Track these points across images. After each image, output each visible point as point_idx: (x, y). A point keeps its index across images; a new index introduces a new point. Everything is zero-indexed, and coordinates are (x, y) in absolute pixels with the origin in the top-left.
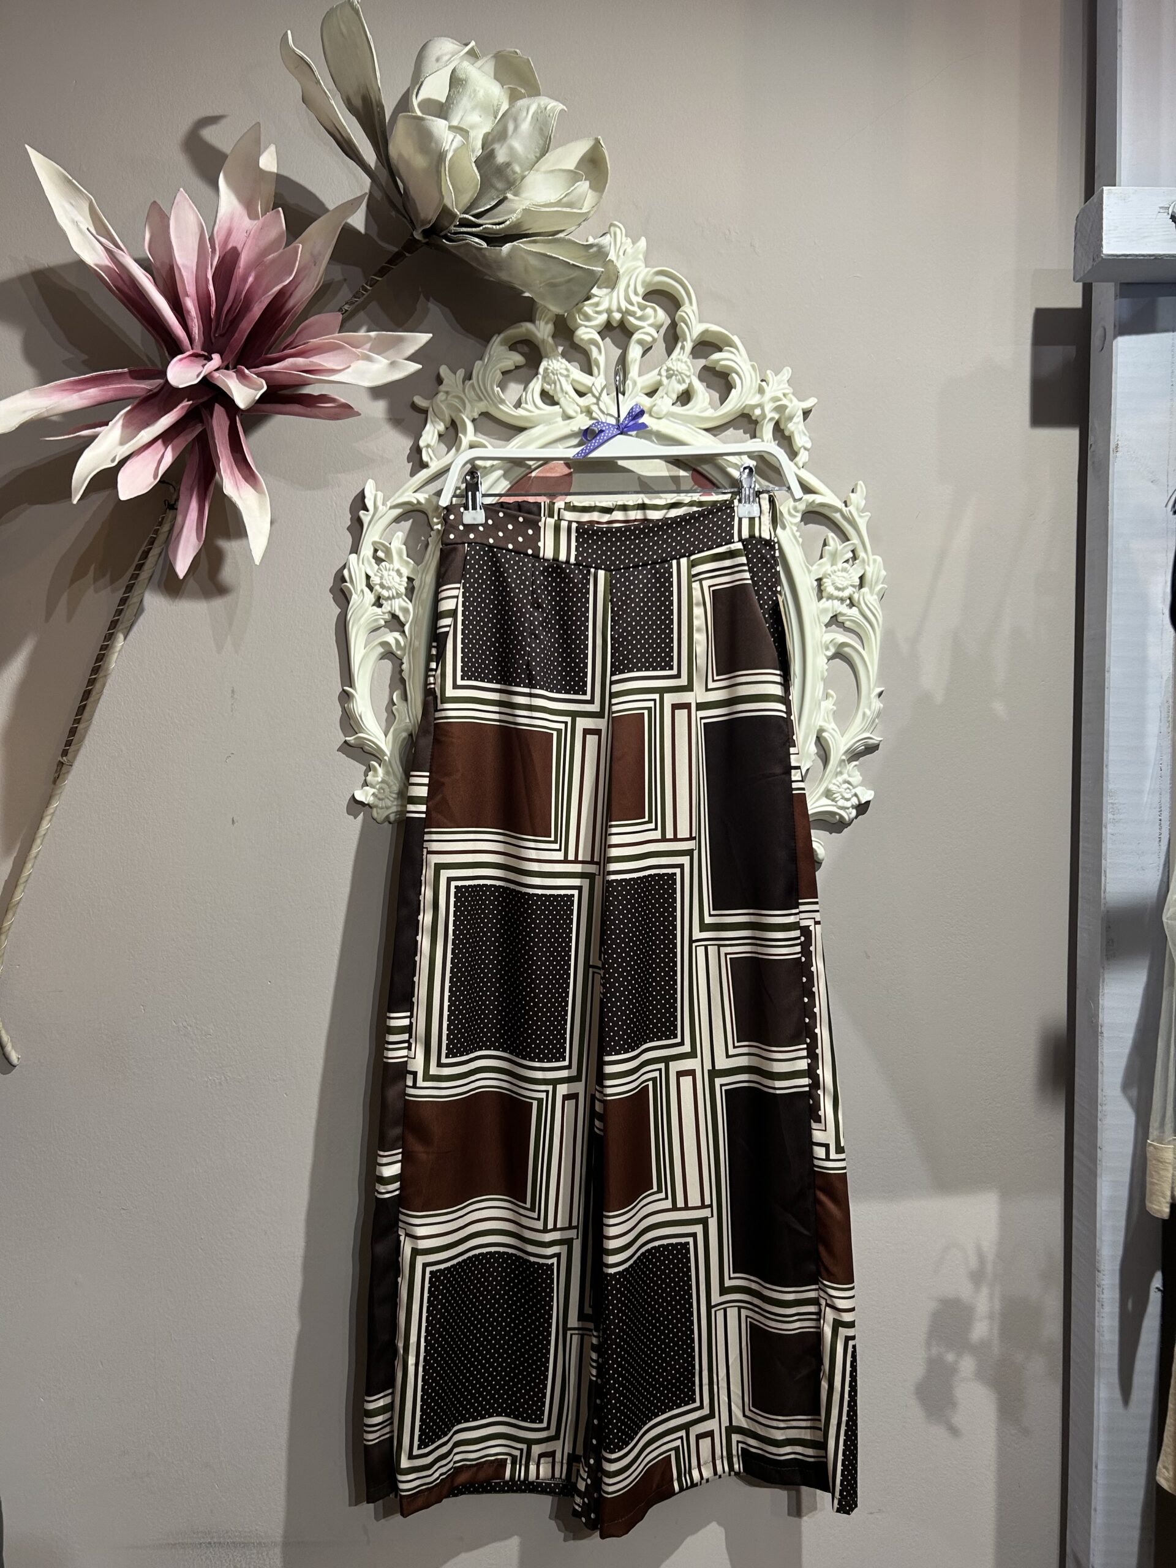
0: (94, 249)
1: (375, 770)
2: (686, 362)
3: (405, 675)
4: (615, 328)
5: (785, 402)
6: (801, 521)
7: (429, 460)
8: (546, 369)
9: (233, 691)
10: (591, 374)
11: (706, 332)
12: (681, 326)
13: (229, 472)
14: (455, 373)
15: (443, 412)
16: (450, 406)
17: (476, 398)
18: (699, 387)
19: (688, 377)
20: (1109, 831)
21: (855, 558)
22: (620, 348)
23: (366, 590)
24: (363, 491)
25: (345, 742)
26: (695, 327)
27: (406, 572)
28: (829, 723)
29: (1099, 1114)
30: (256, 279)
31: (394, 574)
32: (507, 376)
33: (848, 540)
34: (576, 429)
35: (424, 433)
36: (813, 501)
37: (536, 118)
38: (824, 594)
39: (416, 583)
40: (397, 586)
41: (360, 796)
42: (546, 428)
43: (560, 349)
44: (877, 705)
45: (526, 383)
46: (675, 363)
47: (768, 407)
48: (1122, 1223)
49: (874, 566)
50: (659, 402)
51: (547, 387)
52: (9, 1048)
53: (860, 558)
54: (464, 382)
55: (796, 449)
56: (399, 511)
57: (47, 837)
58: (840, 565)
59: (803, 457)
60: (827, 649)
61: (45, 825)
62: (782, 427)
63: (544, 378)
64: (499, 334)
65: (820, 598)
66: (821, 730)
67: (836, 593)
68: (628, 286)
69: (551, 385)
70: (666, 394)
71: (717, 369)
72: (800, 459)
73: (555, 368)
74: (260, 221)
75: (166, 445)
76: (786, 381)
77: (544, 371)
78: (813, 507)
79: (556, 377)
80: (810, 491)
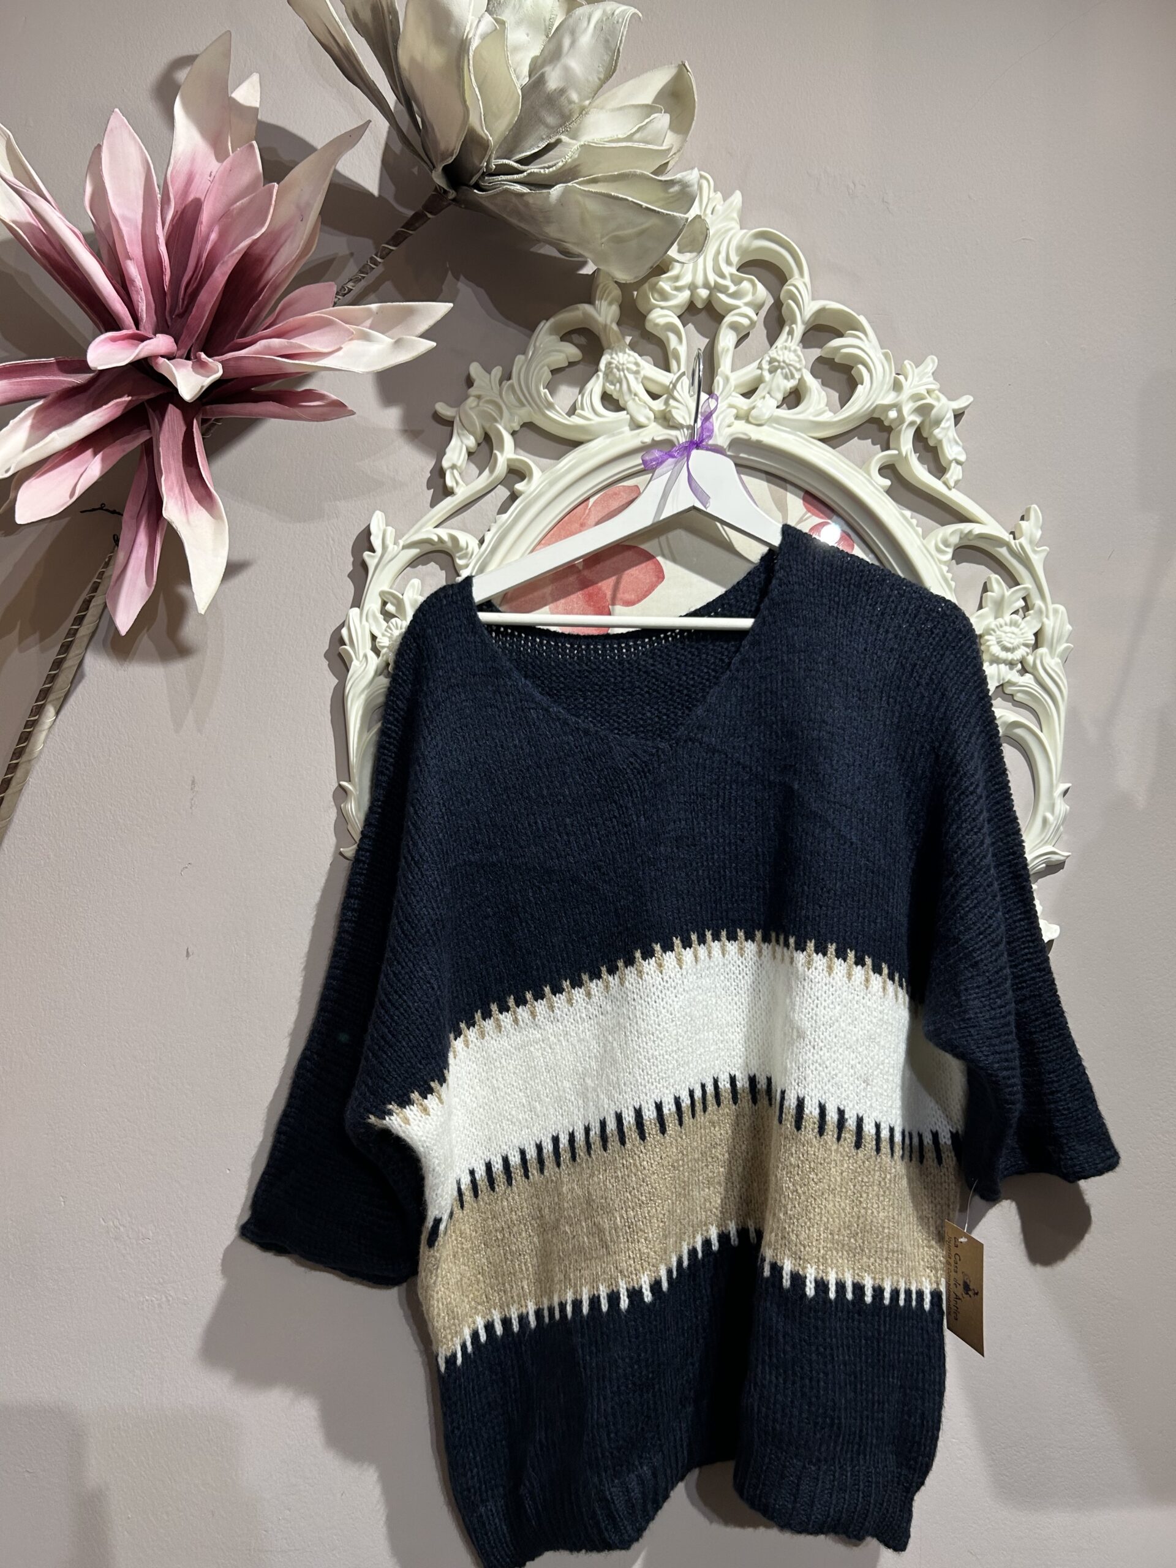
0: (12, 202)
2: (795, 351)
4: (702, 309)
5: (929, 400)
6: (953, 558)
7: (455, 485)
8: (609, 364)
9: (193, 782)
10: (668, 369)
11: (821, 311)
12: (789, 305)
13: (177, 491)
14: (489, 372)
15: (473, 424)
16: (483, 414)
17: (515, 402)
18: (812, 383)
19: (798, 370)
21: (1027, 608)
22: (707, 337)
23: (371, 655)
24: (369, 527)
25: (341, 853)
26: (807, 305)
30: (222, 235)
32: (559, 376)
33: (1018, 584)
34: (648, 440)
35: (448, 450)
36: (970, 532)
37: (599, 27)
42: (608, 441)
43: (628, 339)
44: (1062, 807)
45: (582, 384)
46: (780, 352)
47: (907, 409)
49: (1055, 618)
50: (759, 403)
51: (610, 388)
53: (1036, 607)
54: (501, 383)
55: (944, 463)
56: (414, 552)
58: (1007, 617)
59: (955, 473)
62: (925, 435)
63: (606, 375)
64: (547, 320)
67: (1003, 655)
68: (718, 253)
69: (615, 385)
70: (769, 393)
71: (836, 360)
72: (951, 477)
73: (621, 362)
74: (229, 160)
75: (95, 454)
76: (930, 374)
77: (606, 366)
78: (969, 540)
79: (622, 373)
80: (962, 518)
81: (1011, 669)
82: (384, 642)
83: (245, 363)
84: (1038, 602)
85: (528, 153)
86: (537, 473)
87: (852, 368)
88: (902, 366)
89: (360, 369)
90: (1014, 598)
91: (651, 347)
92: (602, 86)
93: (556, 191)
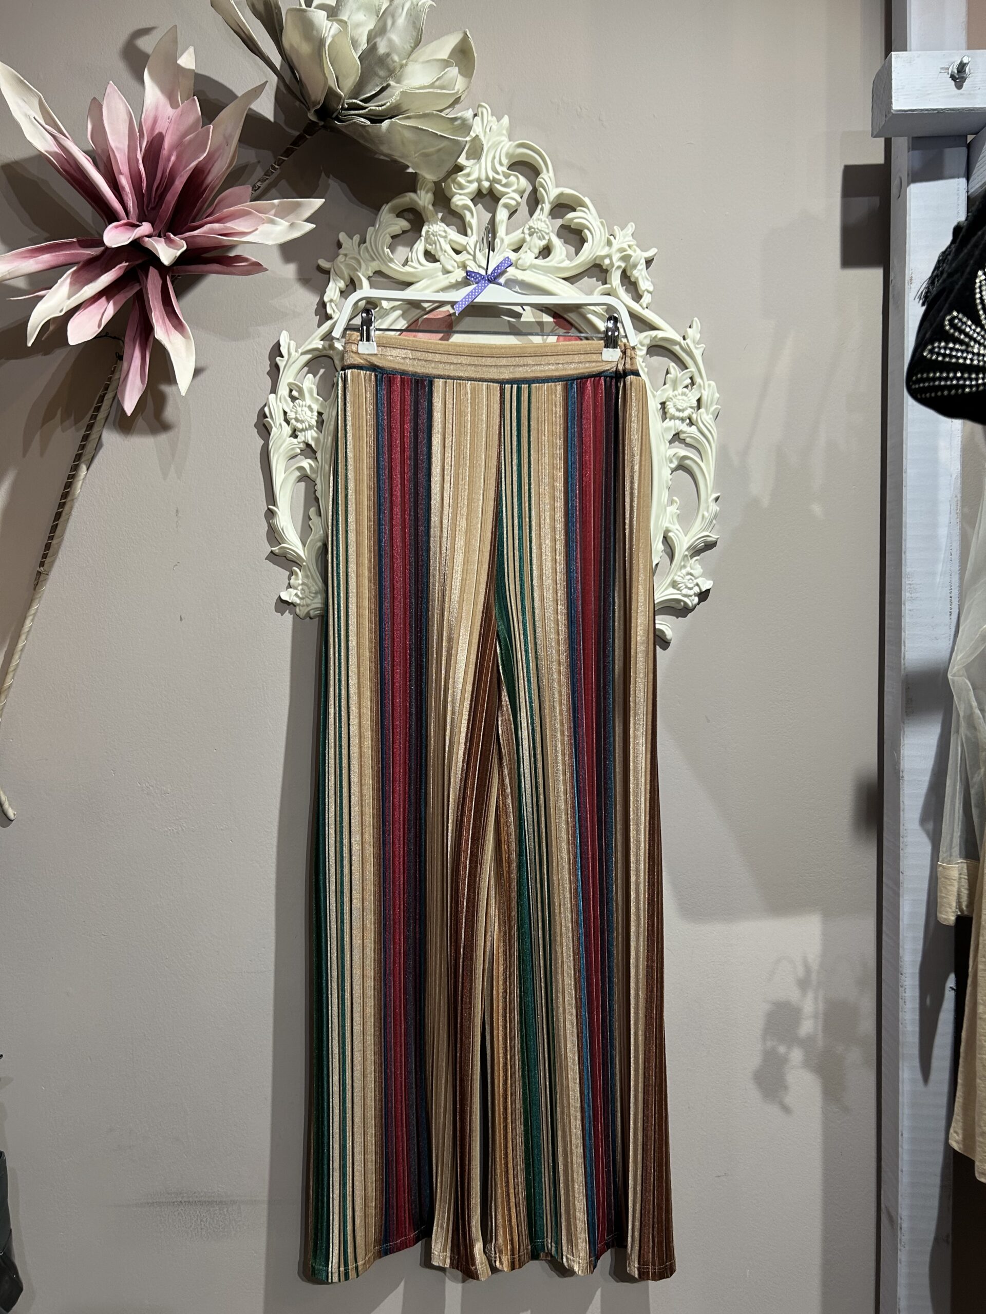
0: (44, 138)
1: (297, 574)
2: (545, 221)
3: (318, 494)
4: (485, 195)
5: (629, 252)
6: (647, 353)
7: (332, 312)
8: (428, 232)
9: (177, 511)
10: (466, 235)
11: (561, 195)
13: (161, 321)
14: (352, 239)
16: (349, 266)
18: (557, 242)
19: (548, 234)
20: (907, 607)
22: (489, 212)
23: (284, 424)
25: (272, 552)
26: (551, 190)
27: (316, 407)
28: (674, 524)
29: (901, 846)
30: (178, 157)
31: (306, 409)
32: (396, 240)
33: (687, 368)
34: (453, 281)
35: (327, 290)
36: (656, 336)
37: (409, 13)
38: (668, 415)
39: (325, 417)
40: (309, 419)
41: (285, 596)
42: (429, 282)
43: (440, 215)
44: (714, 508)
45: (411, 245)
47: (616, 257)
48: (921, 934)
49: (709, 390)
51: (429, 247)
52: (6, 806)
54: (359, 245)
55: (640, 293)
56: (309, 356)
57: (31, 634)
58: (680, 390)
59: (646, 299)
60: (671, 462)
61: (28, 623)
62: (628, 274)
63: (426, 239)
65: (664, 419)
66: (667, 531)
67: (677, 414)
68: (494, 158)
69: (432, 246)
70: (529, 249)
71: (572, 227)
72: (645, 301)
73: (436, 230)
74: (180, 109)
75: (108, 301)
76: (631, 235)
77: (426, 233)
78: (656, 341)
79: (436, 238)
80: (653, 328)
81: (683, 423)
82: (291, 415)
83: (198, 240)
84: (698, 380)
85: (369, 95)
87: (581, 231)
88: (613, 230)
89: (270, 243)
90: (684, 377)
91: (455, 220)
92: (412, 51)
93: (386, 124)
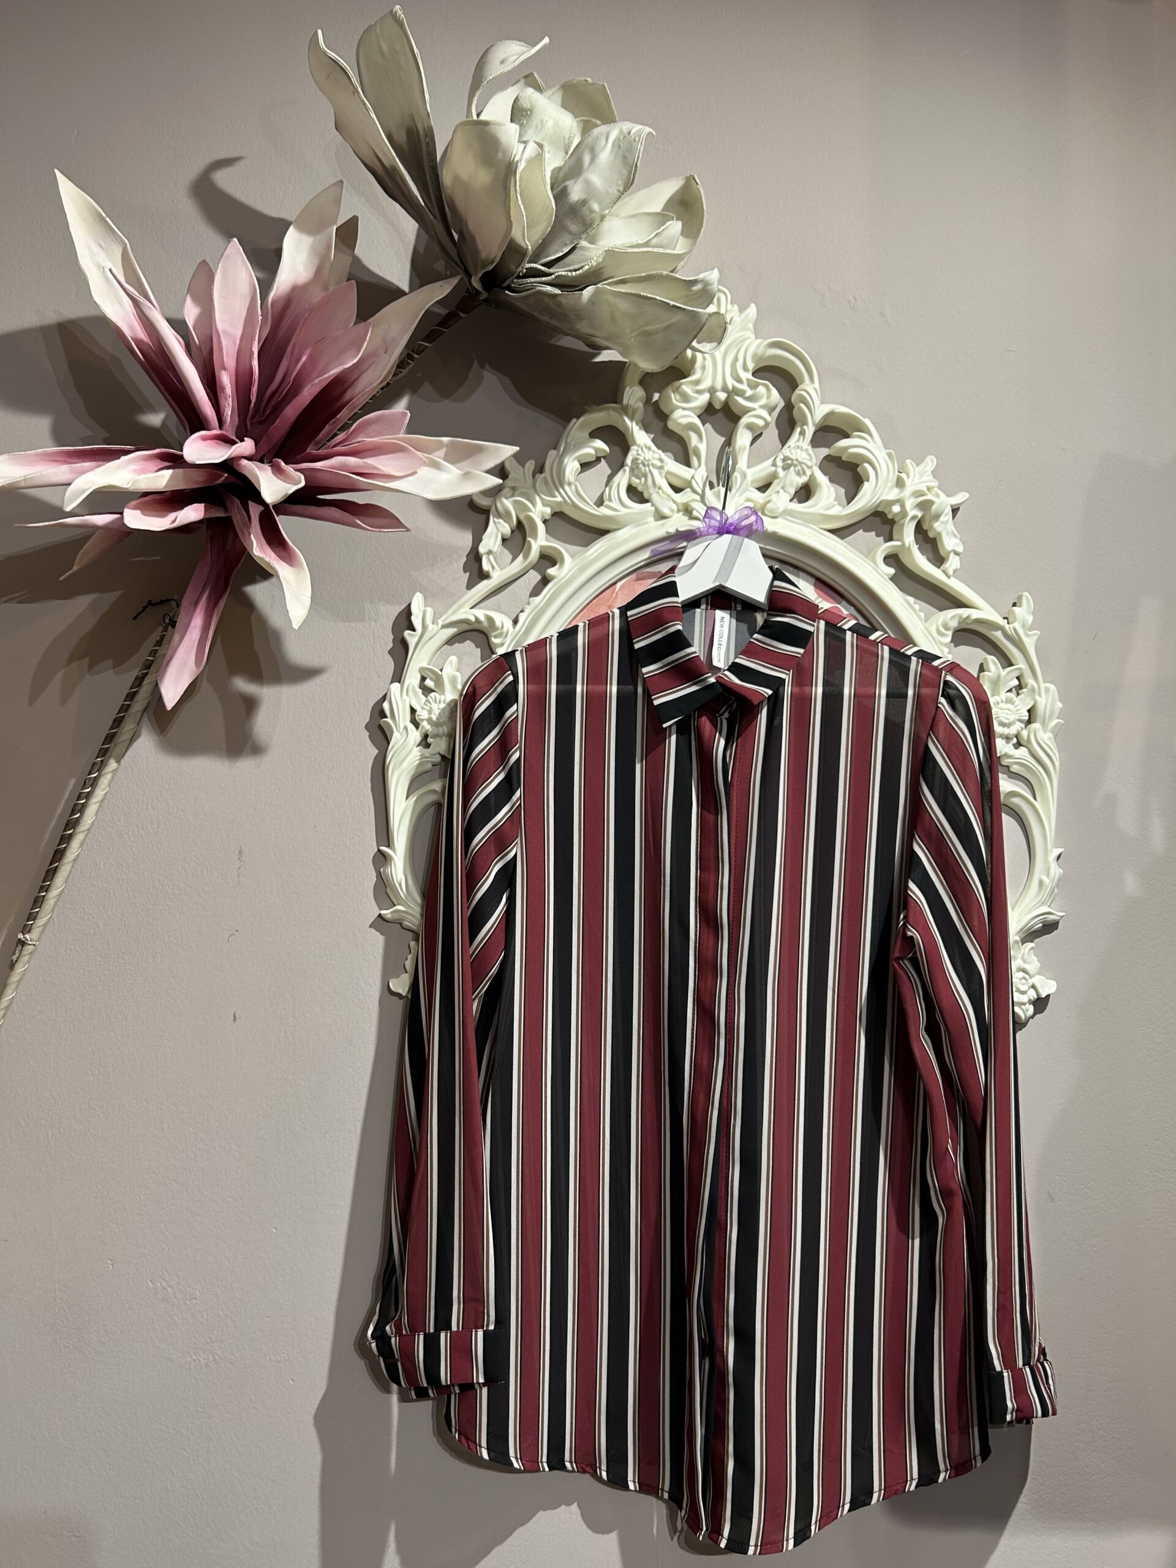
2: (806, 450)
4: (719, 410)
5: (929, 497)
6: (952, 641)
7: (491, 569)
8: (635, 460)
9: (240, 852)
10: (687, 463)
11: (831, 414)
12: (800, 408)
14: (524, 466)
15: (508, 513)
16: (517, 505)
17: (549, 494)
18: (822, 479)
19: (809, 467)
21: (1020, 687)
23: (411, 727)
24: (409, 607)
25: (380, 916)
26: (817, 409)
34: (672, 530)
35: (485, 537)
36: (968, 617)
37: (617, 145)
41: (396, 985)
42: (634, 530)
43: (652, 437)
46: (793, 451)
47: (909, 504)
49: (1046, 696)
50: (774, 497)
51: (636, 481)
53: (1029, 685)
54: (534, 475)
55: (942, 554)
56: (452, 631)
58: (1004, 695)
59: (953, 563)
62: (926, 528)
63: (632, 469)
64: (579, 417)
67: (1000, 730)
68: (736, 360)
69: (640, 479)
70: (782, 488)
71: (843, 458)
72: (950, 566)
73: (647, 458)
76: (930, 472)
77: (632, 462)
78: (967, 624)
79: (647, 469)
80: (961, 604)
81: (1008, 742)
82: (422, 714)
83: (323, 473)
84: (1031, 681)
85: (553, 257)
86: (567, 559)
87: (858, 465)
88: (904, 465)
90: (1009, 677)
91: (673, 444)
92: (620, 197)
93: (588, 293)
